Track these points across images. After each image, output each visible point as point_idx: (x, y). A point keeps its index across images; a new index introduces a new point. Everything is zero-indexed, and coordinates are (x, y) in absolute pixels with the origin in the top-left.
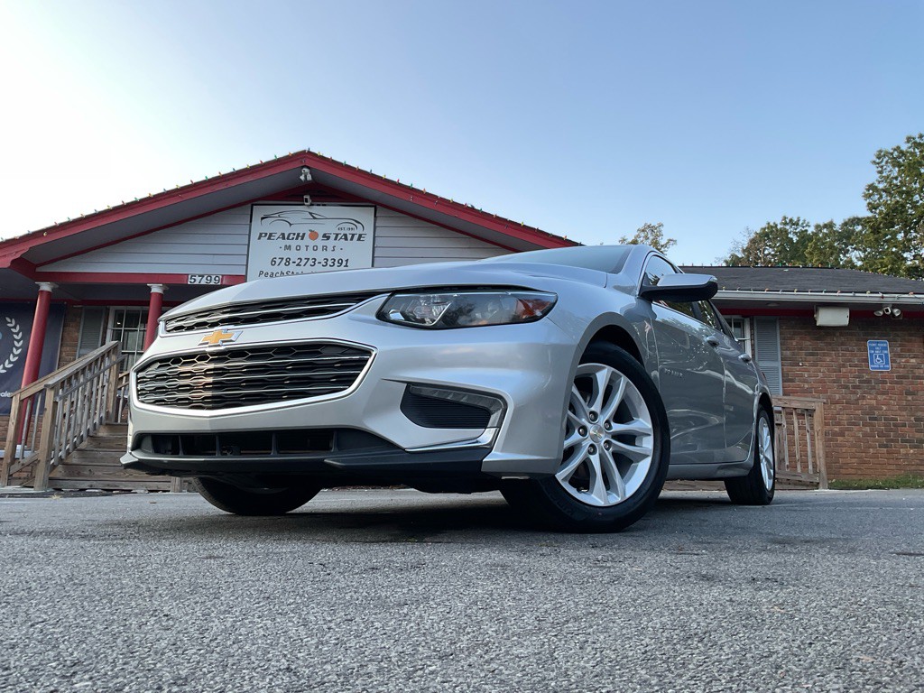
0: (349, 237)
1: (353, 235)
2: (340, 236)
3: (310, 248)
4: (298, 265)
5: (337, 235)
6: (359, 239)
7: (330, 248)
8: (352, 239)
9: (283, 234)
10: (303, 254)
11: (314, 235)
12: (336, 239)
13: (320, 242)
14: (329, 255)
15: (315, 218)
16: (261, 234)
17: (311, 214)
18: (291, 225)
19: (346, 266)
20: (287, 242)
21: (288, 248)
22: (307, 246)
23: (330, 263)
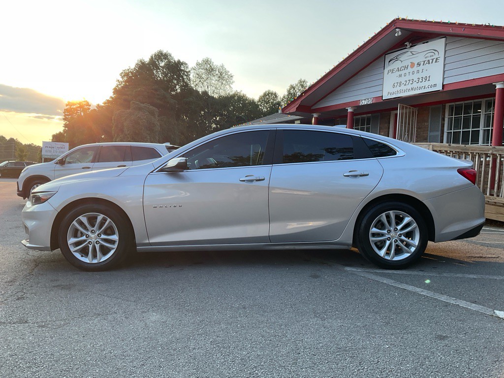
0: (431, 61)
1: (433, 59)
2: (426, 62)
3: (411, 74)
4: (405, 85)
5: (424, 62)
6: (436, 62)
7: (421, 71)
8: (432, 63)
9: (398, 68)
10: (407, 78)
11: (413, 65)
12: (423, 65)
13: (415, 69)
14: (420, 75)
15: (413, 54)
16: (389, 71)
17: (411, 52)
18: (402, 62)
19: (429, 80)
20: (400, 73)
21: (400, 76)
22: (409, 73)
23: (420, 80)
